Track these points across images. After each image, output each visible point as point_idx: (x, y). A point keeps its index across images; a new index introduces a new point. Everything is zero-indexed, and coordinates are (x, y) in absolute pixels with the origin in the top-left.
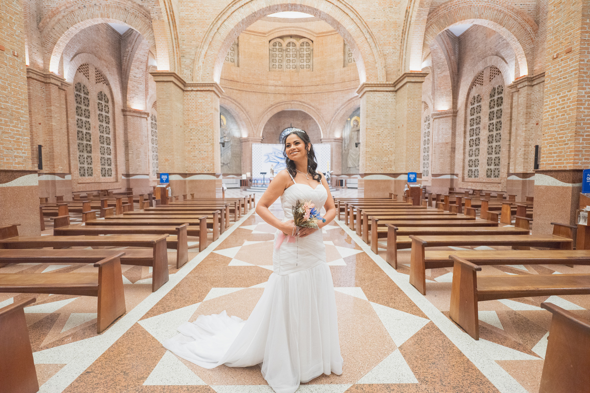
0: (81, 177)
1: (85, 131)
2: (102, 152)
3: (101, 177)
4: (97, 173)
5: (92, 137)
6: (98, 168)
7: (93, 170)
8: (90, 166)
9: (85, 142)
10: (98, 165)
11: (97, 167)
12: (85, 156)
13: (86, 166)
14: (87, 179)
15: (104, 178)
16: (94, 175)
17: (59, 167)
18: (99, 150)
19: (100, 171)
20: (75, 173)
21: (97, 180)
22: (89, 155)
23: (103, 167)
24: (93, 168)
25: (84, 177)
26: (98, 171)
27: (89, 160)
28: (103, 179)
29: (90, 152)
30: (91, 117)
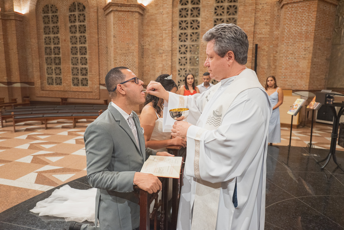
0: (48, 86)
1: (52, 46)
2: (74, 62)
3: (72, 86)
4: (67, 82)
5: (61, 50)
6: (69, 78)
7: (62, 80)
8: (58, 76)
12: (53, 68)
13: (54, 76)
14: (55, 87)
15: (77, 87)
16: (64, 84)
17: (4, 78)
18: (70, 61)
19: (71, 80)
20: (38, 82)
21: (67, 88)
24: (62, 78)
25: (52, 86)
26: (69, 80)
28: (75, 88)
29: (59, 64)
30: (60, 32)
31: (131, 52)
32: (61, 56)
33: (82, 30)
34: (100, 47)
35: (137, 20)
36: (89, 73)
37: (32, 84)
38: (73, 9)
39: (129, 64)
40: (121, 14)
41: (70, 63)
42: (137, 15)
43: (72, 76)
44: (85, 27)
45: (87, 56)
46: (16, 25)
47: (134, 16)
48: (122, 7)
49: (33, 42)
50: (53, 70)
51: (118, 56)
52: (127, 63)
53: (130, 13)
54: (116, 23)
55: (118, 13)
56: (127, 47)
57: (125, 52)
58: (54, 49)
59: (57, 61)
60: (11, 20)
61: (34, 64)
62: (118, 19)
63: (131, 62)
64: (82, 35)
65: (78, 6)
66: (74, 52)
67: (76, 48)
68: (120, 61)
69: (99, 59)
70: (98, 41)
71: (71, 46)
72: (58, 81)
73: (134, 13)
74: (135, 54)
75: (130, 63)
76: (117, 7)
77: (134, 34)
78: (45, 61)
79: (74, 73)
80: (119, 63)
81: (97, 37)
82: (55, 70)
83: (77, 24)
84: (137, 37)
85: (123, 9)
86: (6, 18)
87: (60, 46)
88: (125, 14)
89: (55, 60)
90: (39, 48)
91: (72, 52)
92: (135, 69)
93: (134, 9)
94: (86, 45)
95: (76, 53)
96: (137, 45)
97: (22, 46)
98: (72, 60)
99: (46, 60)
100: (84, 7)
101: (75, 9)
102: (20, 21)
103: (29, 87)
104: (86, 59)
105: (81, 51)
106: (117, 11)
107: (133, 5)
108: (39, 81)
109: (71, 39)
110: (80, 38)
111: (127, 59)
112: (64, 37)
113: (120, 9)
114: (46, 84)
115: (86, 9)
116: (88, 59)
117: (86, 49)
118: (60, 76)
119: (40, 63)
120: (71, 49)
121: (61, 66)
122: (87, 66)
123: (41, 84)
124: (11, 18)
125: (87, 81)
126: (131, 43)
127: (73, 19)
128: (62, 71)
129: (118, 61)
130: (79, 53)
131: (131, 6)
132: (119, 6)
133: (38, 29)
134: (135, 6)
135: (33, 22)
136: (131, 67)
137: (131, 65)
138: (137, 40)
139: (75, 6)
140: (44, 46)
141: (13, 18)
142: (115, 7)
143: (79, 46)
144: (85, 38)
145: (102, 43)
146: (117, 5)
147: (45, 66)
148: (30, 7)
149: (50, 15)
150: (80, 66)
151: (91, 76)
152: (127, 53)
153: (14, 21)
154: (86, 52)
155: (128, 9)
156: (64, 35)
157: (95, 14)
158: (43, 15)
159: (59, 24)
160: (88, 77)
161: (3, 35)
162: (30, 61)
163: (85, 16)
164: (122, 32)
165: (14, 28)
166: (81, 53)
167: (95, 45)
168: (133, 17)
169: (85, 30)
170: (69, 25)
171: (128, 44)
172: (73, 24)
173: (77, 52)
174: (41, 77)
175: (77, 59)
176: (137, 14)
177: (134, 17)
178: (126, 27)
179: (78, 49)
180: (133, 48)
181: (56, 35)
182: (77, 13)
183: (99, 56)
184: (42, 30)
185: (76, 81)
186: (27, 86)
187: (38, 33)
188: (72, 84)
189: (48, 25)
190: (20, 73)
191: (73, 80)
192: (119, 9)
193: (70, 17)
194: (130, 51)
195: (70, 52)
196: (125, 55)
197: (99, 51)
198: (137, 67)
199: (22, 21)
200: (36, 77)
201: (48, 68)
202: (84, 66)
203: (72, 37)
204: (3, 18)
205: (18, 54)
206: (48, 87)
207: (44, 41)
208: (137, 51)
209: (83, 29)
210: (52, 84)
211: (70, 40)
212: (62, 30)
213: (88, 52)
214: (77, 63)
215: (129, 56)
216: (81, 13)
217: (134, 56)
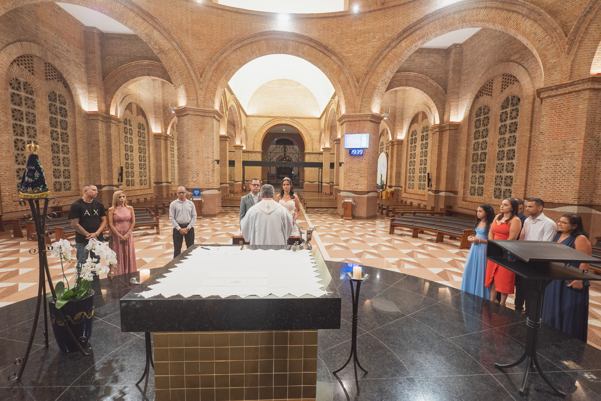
2: (499, 170)
3: (493, 198)
4: (488, 193)
5: (487, 156)
6: (491, 188)
7: (484, 191)
8: (480, 186)
9: (479, 163)
10: (491, 185)
11: (489, 187)
12: (477, 176)
13: (477, 186)
15: (498, 200)
16: (485, 196)
18: (495, 169)
19: (493, 191)
20: (461, 191)
22: (482, 174)
23: (498, 187)
24: (484, 188)
26: (491, 191)
27: (481, 180)
29: (484, 172)
30: (489, 135)
31: (568, 153)
32: (486, 162)
33: (513, 129)
34: (532, 149)
35: (587, 102)
36: (513, 183)
37: (456, 193)
38: (506, 105)
39: (562, 171)
40: (555, 99)
41: (495, 171)
42: (587, 94)
43: (494, 186)
44: (517, 125)
45: (514, 162)
46: (450, 135)
47: (582, 96)
48: (559, 90)
49: (463, 149)
50: (477, 178)
51: (544, 159)
52: (560, 170)
53: (573, 93)
54: (547, 113)
55: (552, 99)
56: (563, 145)
57: (557, 153)
58: (480, 155)
59: (482, 169)
60: (446, 130)
61: (461, 172)
62: (550, 108)
63: (567, 168)
64: (512, 135)
65: (512, 100)
66: (500, 157)
67: (503, 153)
68: (548, 168)
69: (528, 164)
70: (530, 141)
71: (498, 149)
72: (480, 192)
73: (582, 92)
74: (576, 155)
75: (565, 169)
76: (550, 92)
77: (578, 125)
78: (471, 169)
79: (497, 183)
80: (544, 171)
81: (529, 135)
82: (479, 179)
83: (508, 122)
84: (584, 129)
85: (561, 91)
86: (443, 129)
87: (487, 151)
88: (564, 98)
89: (480, 167)
90: (467, 156)
91: (498, 157)
92: (573, 178)
93: (580, 87)
94: (515, 148)
95: (503, 158)
96: (582, 141)
97: (453, 155)
98: (497, 166)
99: (472, 167)
100: (519, 100)
101: (508, 104)
102: (455, 129)
103: (454, 196)
104: (513, 166)
105: (508, 155)
106: (550, 97)
107: (578, 81)
108: (463, 190)
109: (499, 141)
110: (509, 140)
111: (560, 163)
112: (492, 141)
113: (555, 94)
114: (469, 194)
115: (521, 101)
116: (515, 165)
117: (514, 152)
118: (482, 186)
119: (465, 171)
120: (498, 154)
121: (485, 175)
122: (512, 174)
123: (464, 194)
124: (446, 129)
125: (511, 193)
126: (571, 139)
127: (504, 117)
128: (485, 180)
129: (543, 168)
130: (505, 157)
131: (575, 83)
132: (552, 90)
133: (469, 135)
134: (583, 82)
135: (465, 129)
136: (566, 175)
137: (567, 172)
138: (583, 133)
139: (509, 101)
140: (472, 152)
141: (448, 128)
142: (546, 92)
143: (506, 149)
144: (515, 139)
145: (535, 142)
146: (550, 89)
147: (471, 174)
148: (465, 113)
149: (482, 117)
150: (505, 174)
151: (515, 186)
152: (560, 155)
153: (448, 131)
154: (514, 156)
155: (570, 89)
156: (493, 138)
157: (530, 105)
158: (475, 119)
159: (489, 126)
160: (512, 188)
161: (439, 146)
162: (458, 169)
163: (518, 111)
164: (556, 125)
165: (447, 138)
166: (508, 158)
167: (525, 147)
168: (579, 99)
169: (516, 128)
170: (499, 125)
171: (564, 141)
172: (503, 124)
173: (504, 156)
174: (465, 187)
175: (502, 165)
176: (587, 92)
177: (581, 98)
178: (563, 117)
179: (505, 153)
180: (573, 145)
181: (484, 139)
182: (509, 110)
183: (528, 161)
184: (473, 136)
185: (497, 193)
186: (452, 195)
187: (468, 140)
188: (493, 195)
189: (479, 129)
190: (446, 181)
191: (495, 191)
192: (553, 93)
193: (501, 116)
194: (567, 151)
195: (496, 157)
196: (557, 158)
197: (529, 154)
198: (577, 176)
199: (457, 129)
200: (460, 186)
201: (473, 176)
202: (509, 174)
203: (501, 139)
204: (440, 130)
205: (448, 163)
206: (469, 197)
207: (473, 147)
208: (581, 150)
209: (514, 127)
210: (474, 195)
211: (497, 143)
212: (491, 133)
213: (516, 155)
214: (501, 170)
215: (564, 159)
216: (514, 108)
217: (575, 159)
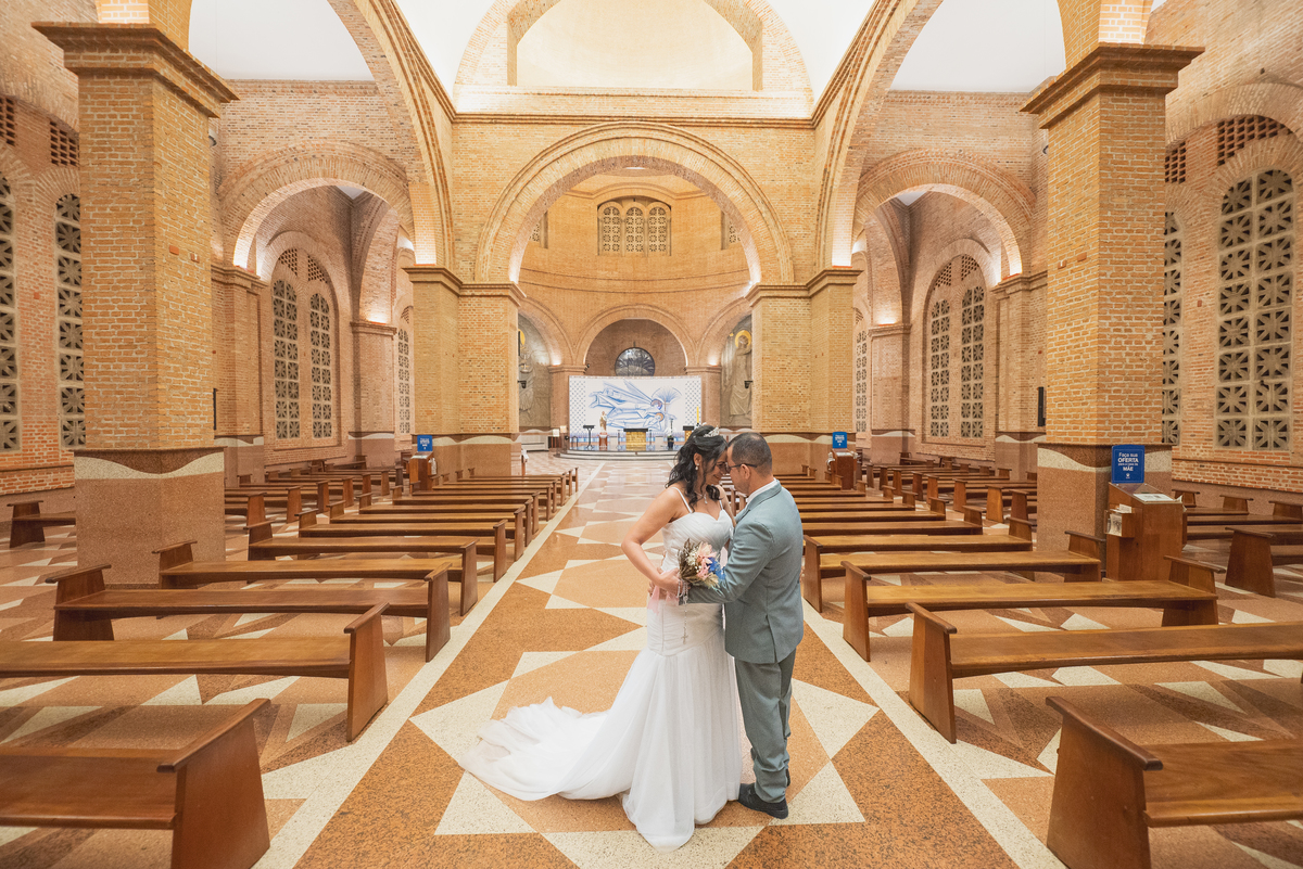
0: (279, 440)
1: (287, 361)
2: (316, 396)
3: (313, 438)
4: (307, 431)
5: (299, 371)
6: (309, 423)
7: (300, 427)
8: (294, 420)
9: (287, 380)
10: (309, 418)
11: (307, 422)
12: (288, 403)
13: (288, 420)
14: (290, 442)
15: (318, 439)
16: (302, 435)
17: (244, 425)
18: (311, 393)
19: (312, 427)
20: (269, 433)
21: (306, 444)
22: (294, 401)
23: (317, 420)
24: (300, 423)
25: (284, 440)
26: (309, 427)
27: (294, 409)
28: (316, 441)
29: (296, 396)
30: (298, 337)
32: (298, 381)
36: (332, 414)
41: (311, 397)
43: (313, 420)
45: (331, 386)
50: (288, 407)
58: (289, 368)
59: (293, 391)
64: (326, 349)
67: (318, 371)
71: (312, 365)
72: (294, 430)
78: (274, 390)
79: (315, 415)
82: (290, 408)
87: (297, 362)
89: (290, 388)
91: (313, 377)
94: (330, 368)
95: (318, 379)
98: (313, 390)
99: (277, 387)
105: (324, 376)
109: (312, 353)
112: (303, 349)
114: (276, 436)
118: (297, 420)
120: (313, 372)
122: (330, 403)
125: (331, 428)
128: (300, 409)
130: (321, 379)
140: (274, 358)
143: (321, 367)
144: (329, 357)
147: (275, 400)
150: (322, 402)
156: (304, 345)
159: (296, 322)
160: (331, 421)
166: (324, 381)
169: (329, 343)
173: (319, 377)
175: (318, 389)
179: (321, 373)
181: (293, 342)
185: (317, 429)
188: (313, 433)
189: (282, 319)
191: (314, 427)
195: (311, 377)
201: (280, 403)
202: (327, 401)
203: (314, 350)
210: (285, 437)
211: (311, 355)
213: (332, 379)
214: (319, 397)
